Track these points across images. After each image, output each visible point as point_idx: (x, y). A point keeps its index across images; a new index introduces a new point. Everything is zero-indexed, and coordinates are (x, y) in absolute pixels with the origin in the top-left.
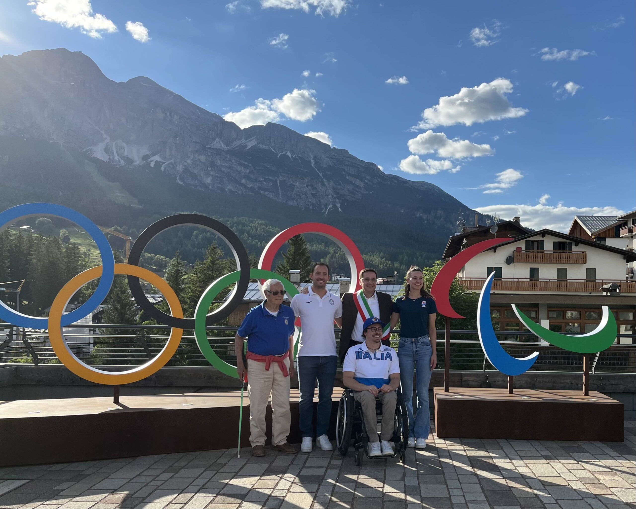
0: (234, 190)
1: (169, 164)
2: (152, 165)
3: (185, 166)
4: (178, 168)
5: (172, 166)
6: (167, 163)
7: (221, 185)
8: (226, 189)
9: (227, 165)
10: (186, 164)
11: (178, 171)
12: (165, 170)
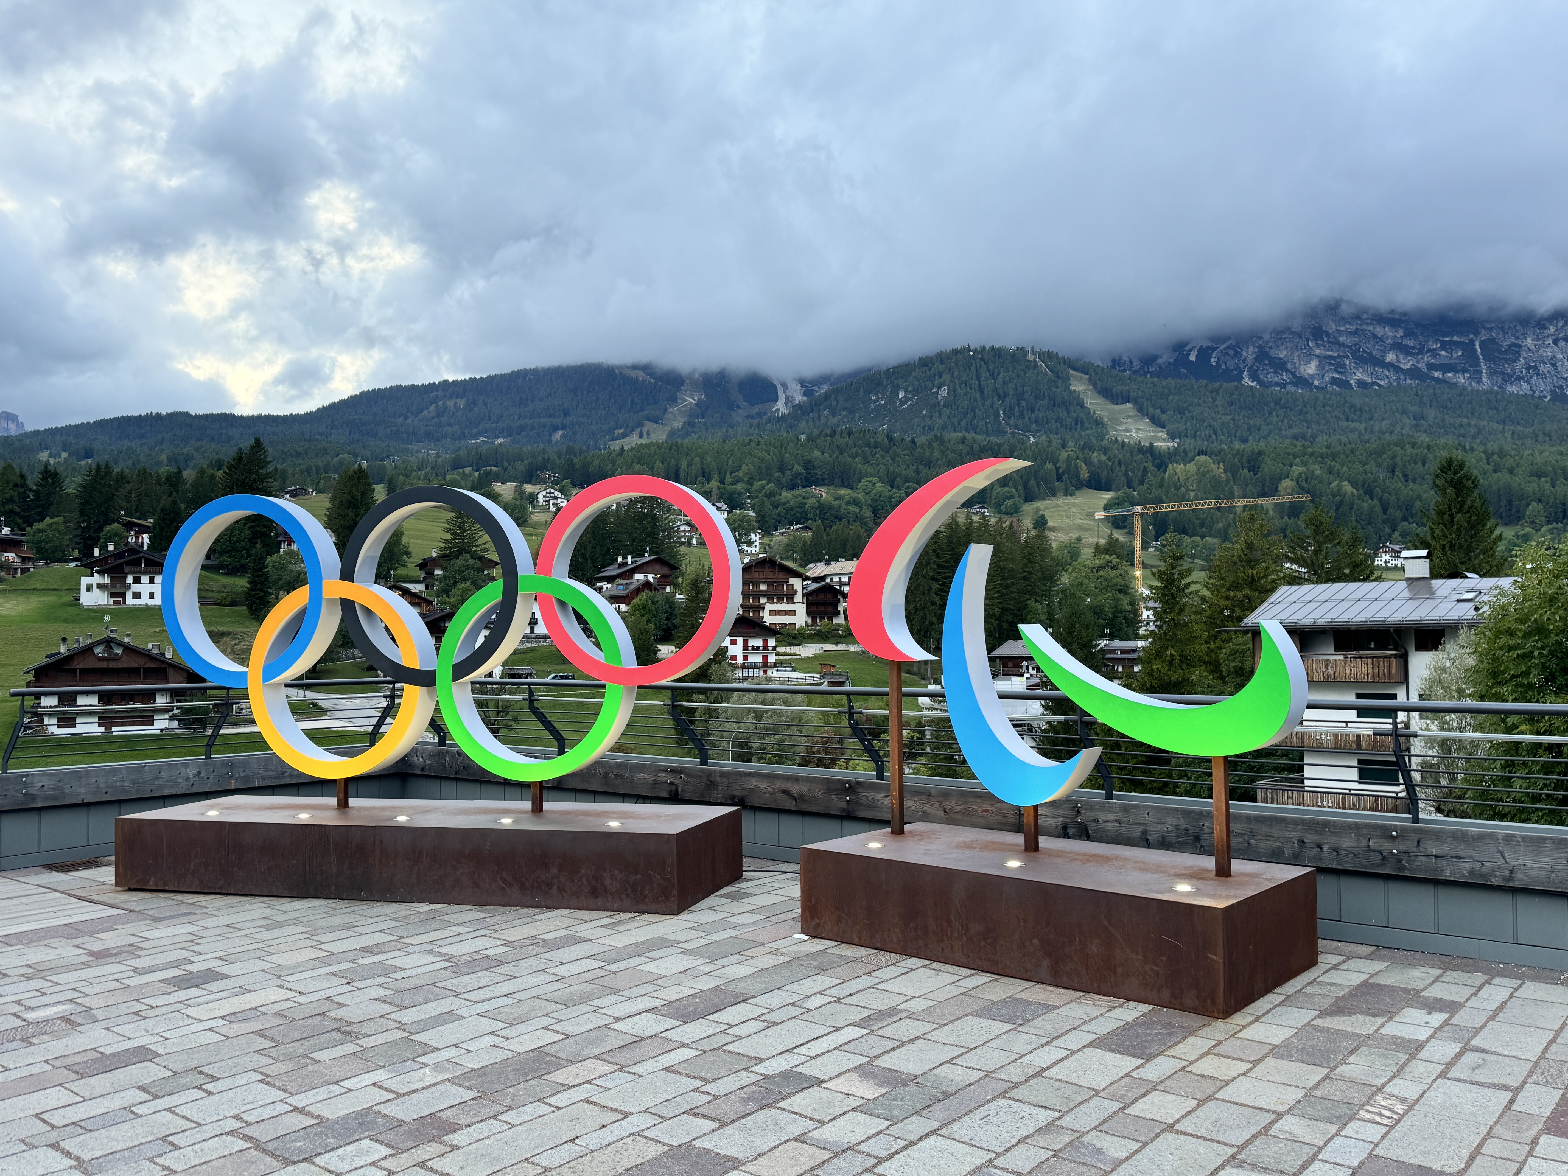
0: (1370, 381)
1: (1225, 349)
2: (1193, 358)
3: (1260, 347)
4: (1244, 354)
5: (1231, 353)
6: (1222, 347)
7: (1339, 373)
8: (1352, 382)
9: (1352, 328)
10: (1261, 342)
11: (1244, 361)
12: (1217, 362)
